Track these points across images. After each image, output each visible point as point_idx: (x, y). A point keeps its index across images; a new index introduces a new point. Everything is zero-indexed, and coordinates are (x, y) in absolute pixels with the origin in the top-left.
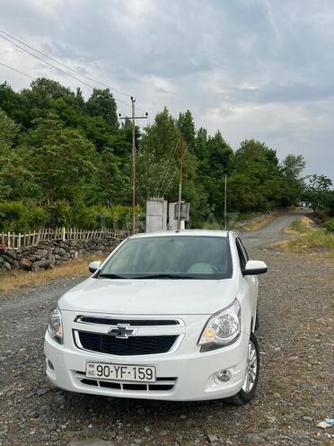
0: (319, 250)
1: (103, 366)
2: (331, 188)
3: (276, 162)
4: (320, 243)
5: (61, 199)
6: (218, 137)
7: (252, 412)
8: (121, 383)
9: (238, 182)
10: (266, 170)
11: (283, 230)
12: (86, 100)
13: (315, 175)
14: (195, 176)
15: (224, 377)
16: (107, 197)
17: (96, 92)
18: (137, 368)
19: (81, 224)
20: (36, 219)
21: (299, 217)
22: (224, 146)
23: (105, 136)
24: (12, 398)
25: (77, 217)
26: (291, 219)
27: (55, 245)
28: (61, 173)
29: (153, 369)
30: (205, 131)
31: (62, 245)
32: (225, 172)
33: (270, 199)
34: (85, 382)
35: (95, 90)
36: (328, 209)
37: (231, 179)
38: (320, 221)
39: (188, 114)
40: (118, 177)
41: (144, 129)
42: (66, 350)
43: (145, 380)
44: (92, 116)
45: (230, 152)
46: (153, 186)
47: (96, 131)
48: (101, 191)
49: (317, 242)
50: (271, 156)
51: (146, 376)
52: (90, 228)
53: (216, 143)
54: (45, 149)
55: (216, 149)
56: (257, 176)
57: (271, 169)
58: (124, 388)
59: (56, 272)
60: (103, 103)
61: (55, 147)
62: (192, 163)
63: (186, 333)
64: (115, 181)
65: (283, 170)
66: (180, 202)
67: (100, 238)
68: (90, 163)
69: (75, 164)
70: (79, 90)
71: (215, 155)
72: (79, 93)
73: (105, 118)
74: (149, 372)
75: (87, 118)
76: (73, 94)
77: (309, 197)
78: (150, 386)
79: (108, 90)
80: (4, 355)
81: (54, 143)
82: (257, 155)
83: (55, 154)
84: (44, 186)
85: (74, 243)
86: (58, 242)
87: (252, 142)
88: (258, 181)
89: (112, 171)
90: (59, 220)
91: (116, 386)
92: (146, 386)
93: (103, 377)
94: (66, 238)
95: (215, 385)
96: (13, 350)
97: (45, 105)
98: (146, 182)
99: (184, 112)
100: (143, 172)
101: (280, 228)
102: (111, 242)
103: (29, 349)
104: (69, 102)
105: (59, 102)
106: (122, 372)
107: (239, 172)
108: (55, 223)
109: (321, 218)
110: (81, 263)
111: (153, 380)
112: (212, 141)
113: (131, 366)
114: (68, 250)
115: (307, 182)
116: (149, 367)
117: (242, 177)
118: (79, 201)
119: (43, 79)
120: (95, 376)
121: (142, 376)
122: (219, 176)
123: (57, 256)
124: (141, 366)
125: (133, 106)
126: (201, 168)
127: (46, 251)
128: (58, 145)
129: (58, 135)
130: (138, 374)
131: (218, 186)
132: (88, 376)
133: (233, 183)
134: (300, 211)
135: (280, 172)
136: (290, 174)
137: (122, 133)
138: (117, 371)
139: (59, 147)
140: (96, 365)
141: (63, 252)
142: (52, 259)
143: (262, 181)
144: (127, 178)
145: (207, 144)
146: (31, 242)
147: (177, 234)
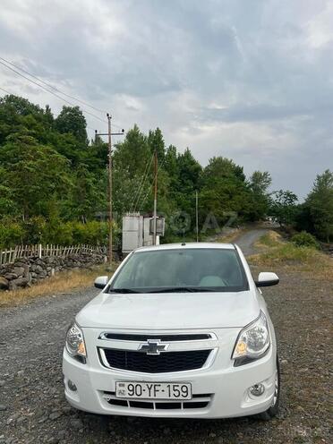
0: (290, 263)
1: (135, 384)
2: (296, 203)
3: (243, 178)
4: (291, 257)
5: (37, 215)
6: (188, 154)
8: (154, 402)
9: (208, 198)
10: (234, 186)
11: (253, 244)
12: (55, 117)
13: (281, 192)
14: (167, 192)
15: (257, 391)
16: (82, 213)
17: (66, 109)
18: (171, 385)
19: (56, 240)
20: (12, 236)
21: (267, 231)
22: (193, 163)
23: (75, 152)
24: (24, 423)
25: (54, 233)
26: (261, 233)
27: (31, 262)
28: (37, 190)
29: (188, 386)
30: (174, 148)
31: (39, 262)
32: (195, 188)
33: (239, 214)
34: (113, 402)
35: (64, 108)
36: (294, 224)
37: (202, 195)
38: (287, 235)
39: (158, 132)
40: (94, 193)
41: (115, 146)
42: (91, 370)
43: (181, 397)
44: (61, 133)
45: (199, 169)
46: (127, 201)
47: (67, 147)
48: (75, 207)
49: (288, 255)
50: (238, 172)
51: (181, 393)
52: (66, 244)
53: (186, 160)
54: (21, 165)
55: (185, 165)
56: (227, 192)
57: (239, 185)
58: (157, 408)
59: (34, 290)
60: (73, 121)
61: (31, 162)
62: (164, 179)
63: (219, 346)
64: (90, 197)
65: (250, 186)
66: (156, 217)
67: (76, 255)
68: (66, 178)
69: (52, 180)
70: (47, 107)
71: (185, 170)
72: (48, 110)
73: (75, 134)
74: (184, 389)
75: (56, 135)
76: (42, 110)
77: (277, 212)
78: (184, 404)
79: (77, 108)
80: (2, 379)
81: (30, 159)
82: (224, 171)
83: (31, 169)
84: (19, 203)
85: (51, 260)
86: (35, 259)
87: (220, 159)
88: (227, 196)
89: (87, 187)
90: (35, 237)
91: (148, 406)
92: (180, 404)
93: (135, 396)
94: (43, 255)
95: (249, 400)
96: (11, 373)
97: (15, 121)
98: (121, 198)
99: (154, 130)
100: (118, 188)
101: (250, 241)
102: (88, 258)
103: (27, 371)
104: (39, 119)
105: (28, 119)
106: (155, 391)
107: (209, 188)
108: (31, 238)
109: (287, 232)
110: (58, 281)
111: (189, 397)
112: (182, 158)
113: (165, 383)
114: (44, 268)
115: (273, 197)
116: (185, 384)
117: (212, 192)
118: (55, 217)
119: (12, 96)
120: (126, 395)
121: (177, 393)
122: (189, 192)
123: (34, 274)
124: (176, 383)
125: (109, 122)
126: (173, 184)
127: (22, 269)
128: (34, 160)
129: (34, 150)
130: (172, 392)
131: (189, 202)
132: (118, 397)
133: (203, 199)
134: (268, 226)
135: (248, 188)
136: (257, 190)
137: (93, 149)
138: (150, 389)
139: (35, 163)
140: (127, 384)
141: (39, 269)
142: (29, 276)
143: (231, 197)
144: (102, 193)
145: (177, 161)
146: (8, 260)
147: (183, 247)
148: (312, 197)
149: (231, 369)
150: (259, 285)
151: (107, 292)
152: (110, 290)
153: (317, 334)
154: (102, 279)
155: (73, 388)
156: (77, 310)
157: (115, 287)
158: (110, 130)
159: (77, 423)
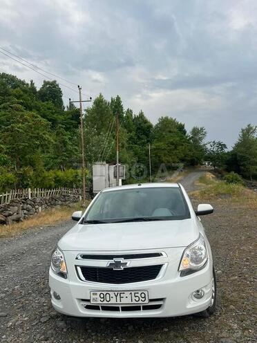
0: (223, 197)
1: (105, 293)
2: (226, 151)
3: (185, 132)
4: (223, 192)
5: (26, 166)
6: (141, 115)
7: (217, 322)
8: (120, 306)
9: (158, 149)
10: (178, 139)
11: (193, 183)
12: (38, 89)
13: (214, 142)
14: (126, 145)
15: (198, 295)
16: (61, 163)
17: (46, 83)
18: (133, 293)
19: (42, 185)
20: (8, 183)
21: (204, 173)
22: (146, 122)
23: (54, 116)
25: (39, 179)
26: (198, 175)
27: (23, 202)
28: (26, 146)
29: (146, 293)
30: (131, 111)
31: (29, 202)
32: (148, 141)
33: (182, 160)
34: (88, 307)
35: (45, 82)
36: (225, 166)
37: (153, 147)
38: (220, 175)
39: (118, 98)
40: (69, 147)
41: (85, 110)
42: (71, 283)
43: (140, 302)
44: (43, 102)
45: (150, 126)
46: (96, 153)
47: (48, 112)
48: (57, 158)
49: (221, 190)
50: (181, 128)
51: (141, 299)
52: (50, 188)
53: (140, 120)
54: (12, 127)
55: (140, 124)
56: (172, 144)
57: (182, 138)
58: (122, 310)
59: (25, 224)
60: (52, 92)
61: (20, 125)
62: (124, 135)
63: (169, 262)
64: (67, 150)
65: (190, 139)
66: (118, 164)
67: (58, 196)
68: (48, 137)
69: (37, 138)
70: (32, 82)
71: (140, 128)
72: (32, 84)
73: (53, 102)
74: (143, 295)
75: (39, 103)
76: (28, 84)
77: (211, 158)
78: (143, 306)
79: (55, 82)
80: (3, 293)
81: (19, 122)
82: (170, 128)
83: (21, 130)
84: (12, 157)
85: (38, 200)
86: (25, 200)
87: (167, 118)
88: (173, 147)
89: (64, 143)
90: (25, 183)
91: (116, 309)
92: (140, 307)
93: (105, 302)
94: (31, 196)
95: (192, 302)
96: (9, 288)
97: (6, 94)
98: (91, 151)
99: (115, 97)
100: (88, 143)
101: (191, 182)
102: (66, 198)
104: (25, 91)
105: (17, 91)
106: (121, 297)
107: (159, 141)
108: (22, 185)
109: (220, 173)
110: (44, 216)
111: (147, 301)
112: (137, 118)
113: (128, 291)
114: (33, 206)
115: (208, 147)
116: (143, 292)
117: (162, 145)
118: (40, 167)
119: (4, 74)
120: (99, 302)
121: (137, 299)
122: (144, 144)
123: (25, 211)
124: (136, 291)
125: (80, 92)
126: (131, 138)
127: (16, 208)
128: (22, 123)
129: (22, 116)
130: (134, 298)
131: (144, 152)
132: (92, 303)
133: (155, 149)
134: (205, 169)
135: (188, 140)
136: (196, 141)
137: (68, 113)
138: (116, 296)
139: (23, 125)
140: (99, 293)
141: (30, 207)
142: (22, 213)
143: (176, 148)
144: (76, 147)
145: (133, 120)
146: (4, 201)
147: (139, 187)
148: (238, 145)
149: (178, 279)
150: (198, 214)
151: (81, 223)
152: (84, 222)
153: (244, 250)
154: (78, 214)
155: (58, 298)
156: (59, 238)
157: (88, 219)
158: (80, 98)
159: (61, 324)
